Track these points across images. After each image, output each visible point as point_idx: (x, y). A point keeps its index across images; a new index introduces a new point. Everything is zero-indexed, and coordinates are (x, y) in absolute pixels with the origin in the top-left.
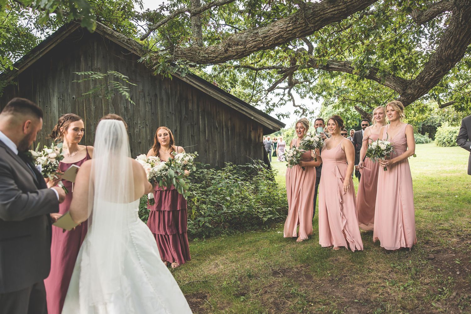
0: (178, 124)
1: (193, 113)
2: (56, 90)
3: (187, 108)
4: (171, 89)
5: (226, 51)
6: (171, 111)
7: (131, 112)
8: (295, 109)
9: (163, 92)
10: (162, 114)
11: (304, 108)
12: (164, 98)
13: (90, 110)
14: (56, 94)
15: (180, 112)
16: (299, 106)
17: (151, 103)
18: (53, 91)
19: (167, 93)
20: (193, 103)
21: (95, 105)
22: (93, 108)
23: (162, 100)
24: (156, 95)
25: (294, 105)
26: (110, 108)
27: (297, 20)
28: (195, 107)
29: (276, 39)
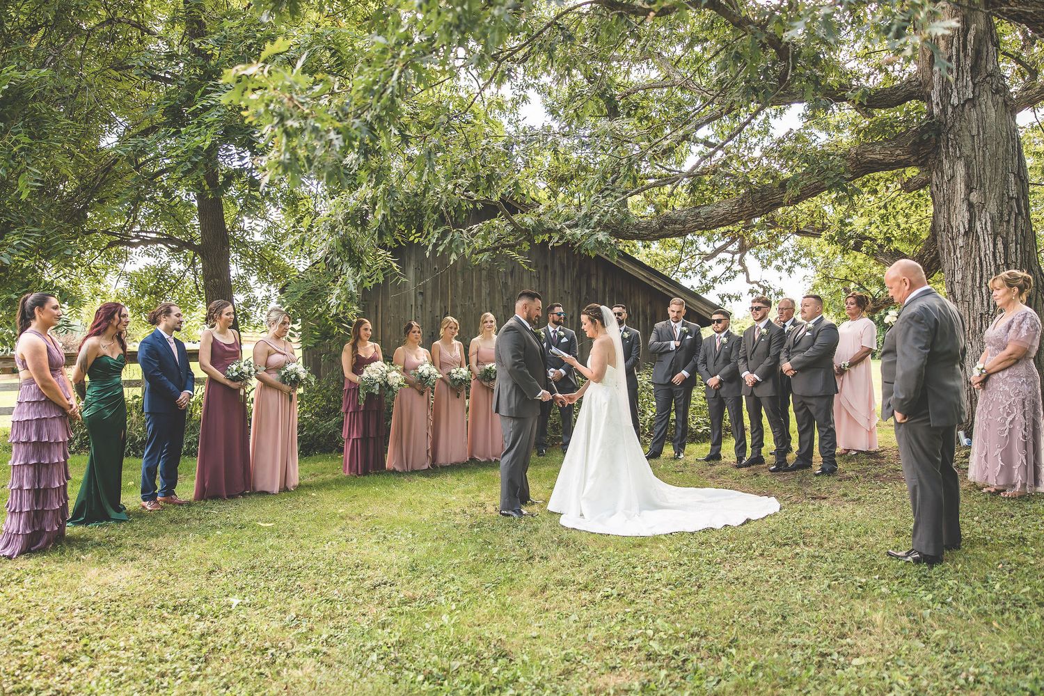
0: (575, 309)
1: (597, 292)
2: (413, 258)
3: (589, 285)
4: (568, 258)
5: (662, 228)
6: (566, 289)
7: (511, 289)
8: (750, 286)
9: (557, 262)
10: (554, 292)
11: (766, 285)
12: (558, 270)
13: (457, 285)
14: (413, 263)
15: (579, 292)
16: (757, 283)
17: (539, 278)
18: (410, 259)
19: (562, 265)
20: (597, 280)
21: (463, 279)
22: (460, 282)
23: (554, 274)
24: (546, 267)
25: (748, 281)
26: (483, 283)
27: (744, 202)
28: (601, 284)
29: (721, 221)
